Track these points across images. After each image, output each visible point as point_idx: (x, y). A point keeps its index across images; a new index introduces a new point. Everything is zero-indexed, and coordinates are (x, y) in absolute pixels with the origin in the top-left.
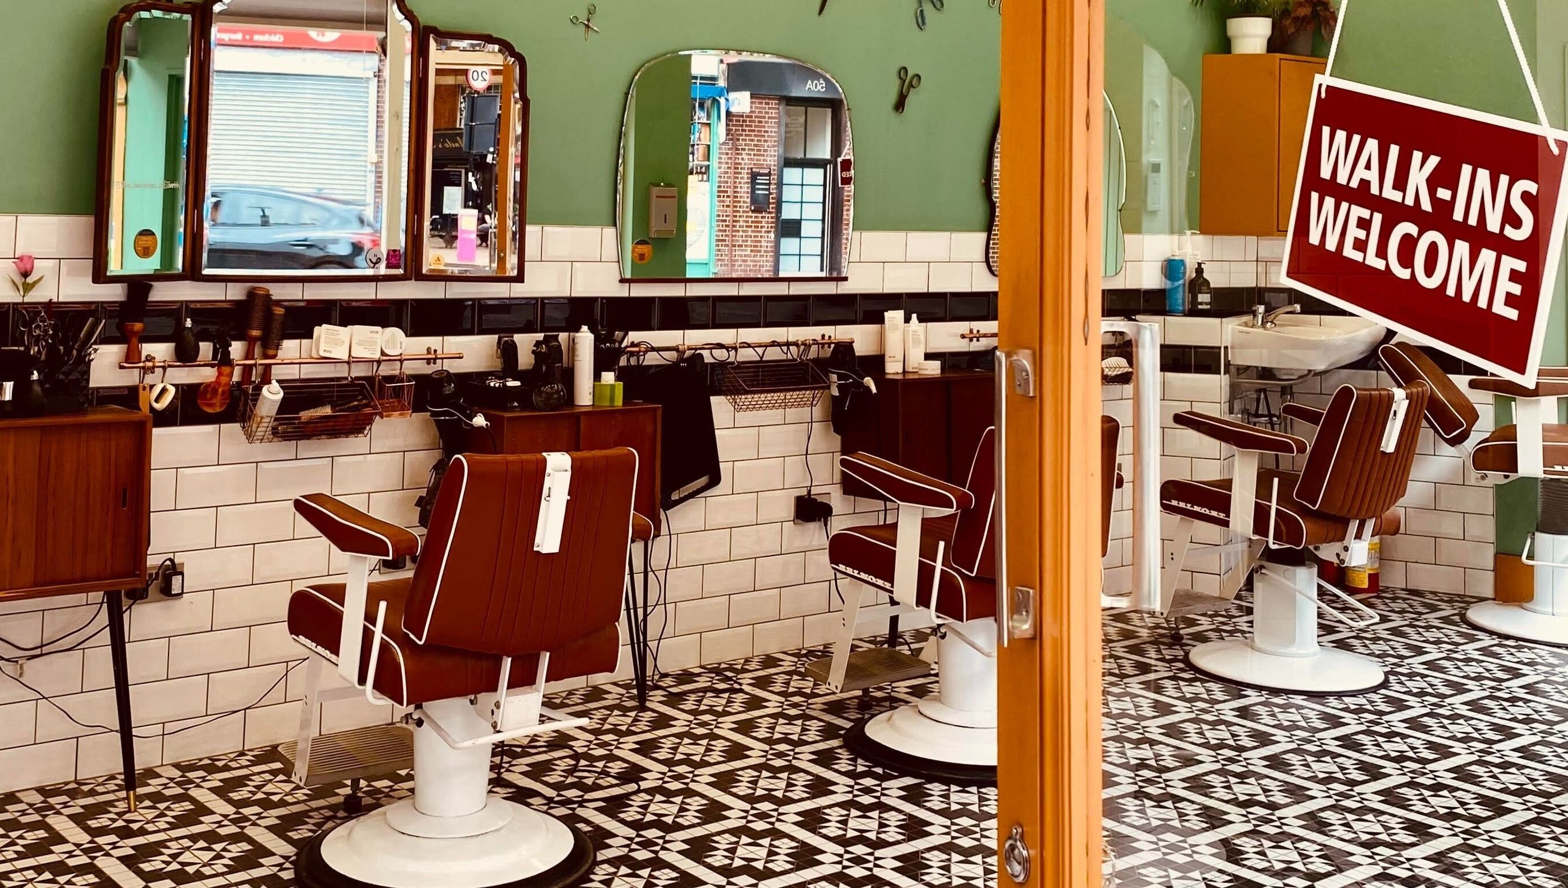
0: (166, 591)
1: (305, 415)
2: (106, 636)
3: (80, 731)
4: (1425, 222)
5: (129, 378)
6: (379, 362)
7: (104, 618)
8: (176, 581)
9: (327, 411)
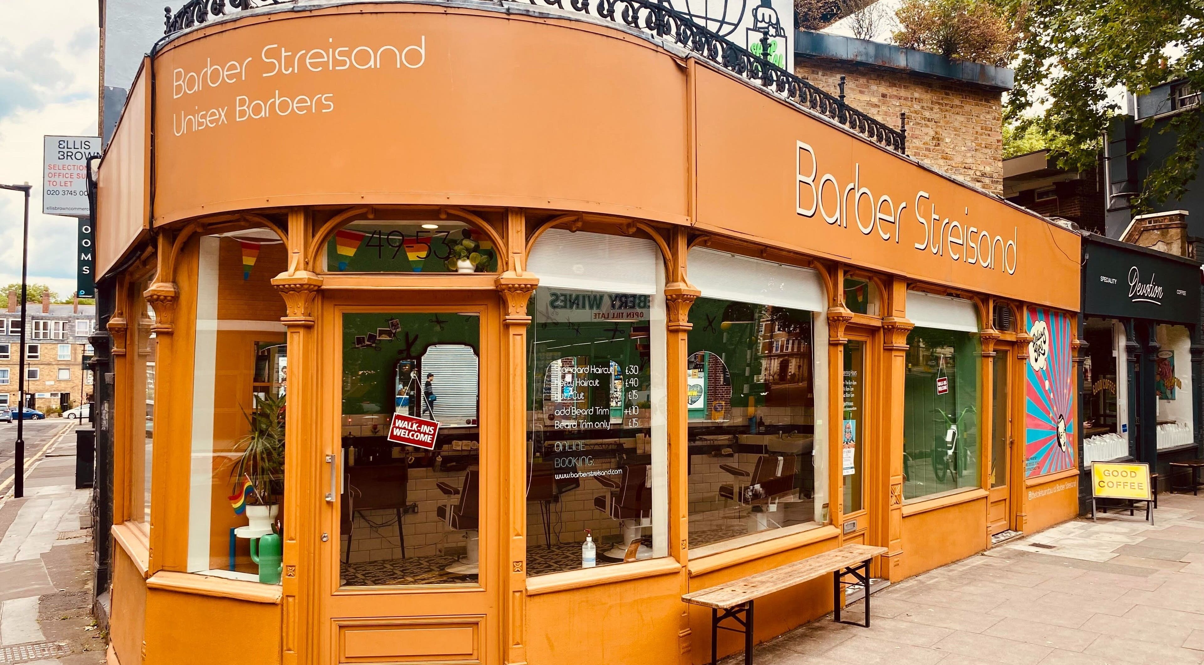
0: (414, 511)
1: (449, 465)
2: (397, 523)
3: (393, 546)
4: (416, 432)
5: (402, 456)
6: (470, 451)
7: (396, 518)
8: (416, 509)
9: (454, 464)
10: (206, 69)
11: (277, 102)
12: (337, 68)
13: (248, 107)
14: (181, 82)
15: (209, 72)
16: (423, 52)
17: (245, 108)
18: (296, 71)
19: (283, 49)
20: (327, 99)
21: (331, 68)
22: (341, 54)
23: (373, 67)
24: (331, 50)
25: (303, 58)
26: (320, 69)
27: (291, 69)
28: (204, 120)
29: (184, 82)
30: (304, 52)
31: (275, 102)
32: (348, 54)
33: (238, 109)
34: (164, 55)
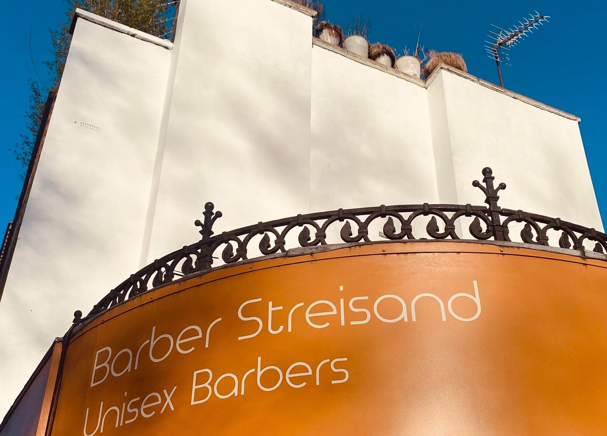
10: (148, 341)
11: (259, 374)
12: (352, 323)
13: (212, 384)
14: (105, 364)
15: (152, 345)
16: (477, 300)
17: (206, 385)
18: (290, 330)
19: (270, 303)
20: (337, 365)
21: (343, 323)
22: (357, 304)
23: (406, 320)
24: (342, 301)
25: (301, 312)
26: (327, 324)
27: (281, 328)
28: (136, 410)
29: (110, 363)
30: (302, 304)
31: (255, 373)
32: (369, 305)
33: (194, 387)
34: (86, 334)
